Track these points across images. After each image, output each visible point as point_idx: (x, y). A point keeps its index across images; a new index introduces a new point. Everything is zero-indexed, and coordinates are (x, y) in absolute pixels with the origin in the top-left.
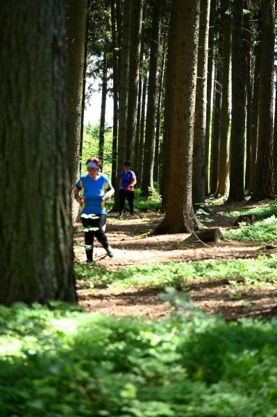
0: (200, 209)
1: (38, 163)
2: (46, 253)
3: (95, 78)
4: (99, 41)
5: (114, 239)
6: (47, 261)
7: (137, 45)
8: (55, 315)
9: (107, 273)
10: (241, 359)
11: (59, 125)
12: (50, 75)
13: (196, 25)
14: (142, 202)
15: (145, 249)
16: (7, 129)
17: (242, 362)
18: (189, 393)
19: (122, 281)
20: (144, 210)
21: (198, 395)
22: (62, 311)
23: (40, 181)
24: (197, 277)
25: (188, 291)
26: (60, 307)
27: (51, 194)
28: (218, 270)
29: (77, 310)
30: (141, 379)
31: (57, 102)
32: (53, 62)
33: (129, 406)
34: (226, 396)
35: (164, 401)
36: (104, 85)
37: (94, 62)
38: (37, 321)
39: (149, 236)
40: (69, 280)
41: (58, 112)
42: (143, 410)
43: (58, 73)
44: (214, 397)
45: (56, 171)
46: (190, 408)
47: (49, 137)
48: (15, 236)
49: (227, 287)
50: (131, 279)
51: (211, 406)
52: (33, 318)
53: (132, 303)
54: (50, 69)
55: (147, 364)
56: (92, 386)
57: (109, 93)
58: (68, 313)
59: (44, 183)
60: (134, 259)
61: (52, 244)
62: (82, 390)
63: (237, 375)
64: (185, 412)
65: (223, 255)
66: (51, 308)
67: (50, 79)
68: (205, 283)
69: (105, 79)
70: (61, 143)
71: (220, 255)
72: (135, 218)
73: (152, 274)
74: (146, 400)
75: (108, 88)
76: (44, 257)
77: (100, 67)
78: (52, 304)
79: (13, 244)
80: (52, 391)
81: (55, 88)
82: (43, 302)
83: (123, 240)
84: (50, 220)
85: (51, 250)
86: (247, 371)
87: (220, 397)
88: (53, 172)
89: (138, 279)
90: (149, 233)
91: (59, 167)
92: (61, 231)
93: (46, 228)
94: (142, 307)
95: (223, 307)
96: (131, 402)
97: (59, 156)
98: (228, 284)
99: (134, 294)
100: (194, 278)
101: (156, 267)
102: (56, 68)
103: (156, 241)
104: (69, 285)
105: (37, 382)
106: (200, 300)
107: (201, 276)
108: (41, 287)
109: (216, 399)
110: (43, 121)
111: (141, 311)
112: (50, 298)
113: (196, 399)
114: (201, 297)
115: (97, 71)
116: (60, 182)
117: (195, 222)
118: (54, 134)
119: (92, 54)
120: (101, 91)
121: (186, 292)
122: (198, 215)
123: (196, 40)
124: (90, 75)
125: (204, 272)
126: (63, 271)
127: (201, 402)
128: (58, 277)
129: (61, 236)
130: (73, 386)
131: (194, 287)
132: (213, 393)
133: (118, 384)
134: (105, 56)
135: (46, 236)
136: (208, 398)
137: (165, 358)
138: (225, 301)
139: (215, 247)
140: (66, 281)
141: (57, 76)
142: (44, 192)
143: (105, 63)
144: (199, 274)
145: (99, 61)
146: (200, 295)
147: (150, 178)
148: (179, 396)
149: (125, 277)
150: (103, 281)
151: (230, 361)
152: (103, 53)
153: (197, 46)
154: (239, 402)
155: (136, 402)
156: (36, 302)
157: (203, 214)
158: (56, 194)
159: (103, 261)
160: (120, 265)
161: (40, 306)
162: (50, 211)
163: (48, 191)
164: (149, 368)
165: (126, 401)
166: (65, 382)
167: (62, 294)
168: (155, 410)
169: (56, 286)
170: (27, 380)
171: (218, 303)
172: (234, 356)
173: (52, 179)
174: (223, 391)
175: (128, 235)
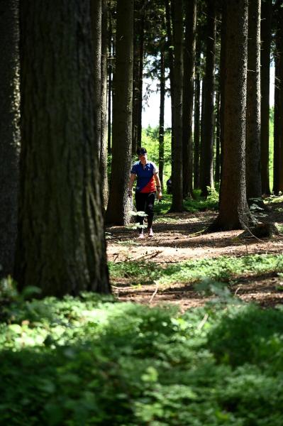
0: (254, 204)
1: (66, 154)
2: (77, 244)
3: (153, 79)
4: (156, 40)
5: (167, 238)
6: (77, 252)
7: (192, 42)
8: (87, 306)
9: (156, 270)
10: (269, 342)
11: (86, 113)
12: (75, 64)
13: (245, 17)
14: (201, 202)
15: (199, 246)
16: (33, 121)
17: (270, 345)
18: (213, 375)
19: (168, 277)
20: (203, 209)
21: (223, 377)
22: (95, 303)
23: (68, 171)
24: (246, 271)
25: (235, 284)
26: (92, 299)
27: (80, 184)
28: (268, 263)
29: (109, 301)
30: (166, 364)
31: (83, 90)
32: (77, 49)
33: (150, 389)
34: (251, 378)
35: (186, 384)
36: (162, 85)
37: (151, 63)
38: (68, 312)
39: (203, 233)
40: (101, 271)
41: (84, 101)
42: (164, 394)
43: (83, 61)
44: (238, 379)
45: (85, 161)
46: (213, 391)
47: (76, 126)
48: (45, 228)
49: (276, 279)
50: (179, 274)
51: (235, 388)
52: (63, 310)
53: (177, 298)
54: (76, 58)
55: (172, 350)
56: (113, 372)
57: (167, 93)
58: (100, 304)
59: (72, 173)
60: (186, 256)
61: (83, 235)
62: (104, 375)
63: (265, 358)
64: (208, 394)
65: (277, 249)
66: (83, 300)
67: (76, 68)
68: (253, 276)
69: (163, 79)
70: (88, 132)
71: (273, 249)
72: (191, 218)
73: (200, 269)
74: (168, 384)
75: (166, 88)
76: (75, 249)
77: (157, 67)
78: (84, 295)
79: (43, 236)
80: (74, 378)
81: (81, 77)
82: (75, 294)
83: (177, 238)
84: (80, 211)
85: (82, 241)
86: (275, 353)
87: (245, 379)
88: (81, 162)
89: (186, 274)
90: (203, 231)
91: (88, 157)
92: (91, 221)
93: (76, 219)
94: (187, 301)
95: (270, 299)
96: (153, 386)
97: (87, 144)
98: (277, 276)
99: (181, 289)
100: (243, 271)
101: (205, 262)
102: (81, 56)
103: (210, 238)
104: (102, 276)
105: (59, 370)
106: (247, 293)
107: (251, 269)
108: (73, 279)
109: (240, 381)
110: (70, 110)
111: (186, 305)
112: (82, 289)
113: (220, 382)
114: (249, 290)
115: (155, 71)
116: (89, 172)
117: (250, 218)
118: (81, 123)
119: (149, 54)
120: (159, 92)
121: (234, 285)
122: (252, 210)
123: (246, 32)
124: (147, 75)
125: (253, 265)
126: (95, 262)
127: (226, 384)
128: (89, 269)
129: (91, 227)
130: (94, 371)
131: (242, 280)
132: (239, 375)
133: (140, 369)
134: (161, 56)
135: (77, 226)
136: (232, 380)
137: (191, 342)
138: (272, 293)
139: (269, 242)
140: (98, 272)
141: (82, 64)
142: (73, 183)
143: (162, 63)
144: (248, 267)
145: (156, 61)
146: (248, 288)
147: (210, 178)
148: (202, 379)
149: (173, 273)
150: (150, 278)
151: (258, 344)
152: (160, 53)
153: (247, 38)
154: (263, 383)
155: (158, 386)
156: (68, 295)
157: (257, 209)
158: (85, 184)
159: (154, 259)
160: (171, 262)
161: (72, 297)
162: (79, 201)
163: (76, 182)
164: (175, 353)
165: (147, 385)
166: (88, 369)
167: (95, 286)
168: (178, 393)
169: (88, 277)
170: (50, 368)
171: (265, 295)
172: (263, 340)
173: (80, 169)
174: (248, 373)
175: (183, 233)
